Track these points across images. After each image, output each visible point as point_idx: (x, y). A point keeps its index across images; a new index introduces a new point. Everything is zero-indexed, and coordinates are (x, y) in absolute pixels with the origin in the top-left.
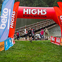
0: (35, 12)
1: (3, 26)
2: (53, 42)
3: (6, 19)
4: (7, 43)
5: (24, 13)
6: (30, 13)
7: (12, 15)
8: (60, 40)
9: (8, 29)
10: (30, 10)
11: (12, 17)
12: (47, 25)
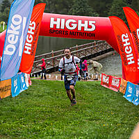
0: (72, 25)
1: (10, 49)
2: (105, 86)
3: (17, 37)
4: (15, 82)
5: (52, 26)
6: (63, 27)
7: (29, 30)
8: (120, 82)
9: (20, 54)
10: (63, 20)
11: (29, 32)
12: (94, 52)
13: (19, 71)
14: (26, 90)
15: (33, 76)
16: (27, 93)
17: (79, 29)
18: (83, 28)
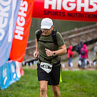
13: (9, 60)
14: (17, 81)
15: (25, 64)
16: (18, 85)
17: (79, 10)
18: (83, 8)
